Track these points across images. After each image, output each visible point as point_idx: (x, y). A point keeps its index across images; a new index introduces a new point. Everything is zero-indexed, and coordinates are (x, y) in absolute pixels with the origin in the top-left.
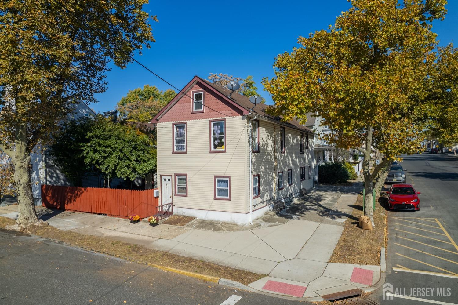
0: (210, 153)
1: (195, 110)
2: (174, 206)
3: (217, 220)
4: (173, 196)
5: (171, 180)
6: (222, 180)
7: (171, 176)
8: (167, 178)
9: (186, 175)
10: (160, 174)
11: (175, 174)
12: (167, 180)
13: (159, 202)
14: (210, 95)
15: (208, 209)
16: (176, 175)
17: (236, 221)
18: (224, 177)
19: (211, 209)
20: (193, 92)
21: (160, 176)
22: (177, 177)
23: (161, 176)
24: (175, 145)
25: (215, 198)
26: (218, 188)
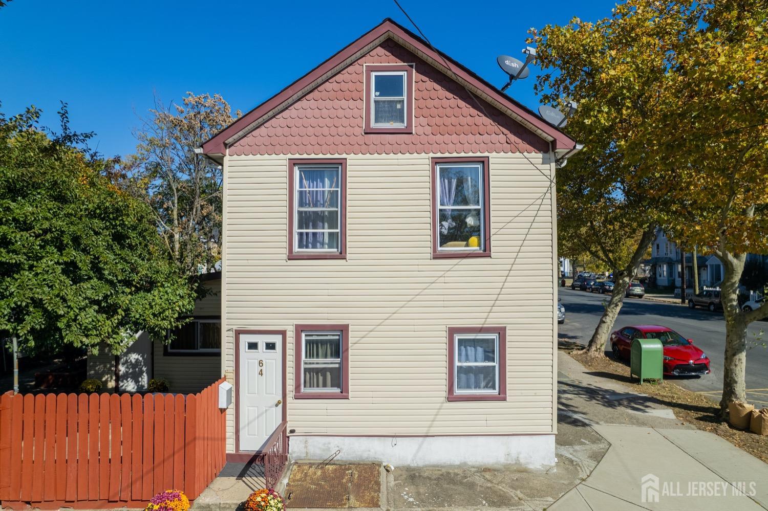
0: (434, 258)
1: (373, 125)
2: (292, 431)
3: (457, 463)
4: (289, 399)
5: (279, 346)
6: (474, 340)
7: (283, 333)
8: (262, 340)
9: (343, 330)
10: (235, 328)
11: (297, 326)
12: (262, 346)
13: (228, 423)
14: (430, 84)
15: (423, 431)
16: (300, 329)
17: (522, 461)
18: (481, 330)
19: (433, 431)
20: (370, 69)
21: (232, 334)
22: (303, 335)
23: (238, 333)
24: (296, 230)
25: (451, 398)
26: (460, 364)
